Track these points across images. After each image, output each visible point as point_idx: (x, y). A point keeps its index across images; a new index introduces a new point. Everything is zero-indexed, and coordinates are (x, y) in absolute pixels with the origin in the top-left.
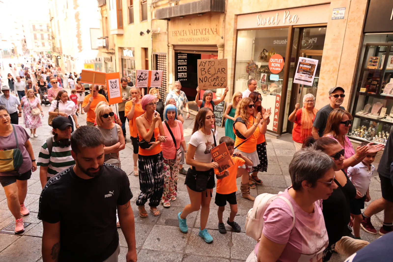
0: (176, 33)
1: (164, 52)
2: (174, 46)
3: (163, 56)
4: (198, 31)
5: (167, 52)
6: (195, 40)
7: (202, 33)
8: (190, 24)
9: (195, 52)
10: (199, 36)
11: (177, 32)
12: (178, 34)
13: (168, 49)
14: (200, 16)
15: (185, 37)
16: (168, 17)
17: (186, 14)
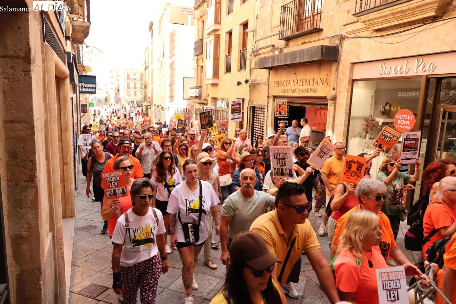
0: (278, 84)
1: (263, 104)
2: (275, 97)
3: (262, 108)
4: (304, 81)
5: (267, 104)
6: (300, 91)
7: (309, 84)
8: (295, 74)
9: (299, 105)
10: (306, 87)
11: (280, 82)
12: (280, 85)
13: (268, 100)
14: (308, 65)
15: (289, 88)
16: (270, 66)
17: (291, 63)
